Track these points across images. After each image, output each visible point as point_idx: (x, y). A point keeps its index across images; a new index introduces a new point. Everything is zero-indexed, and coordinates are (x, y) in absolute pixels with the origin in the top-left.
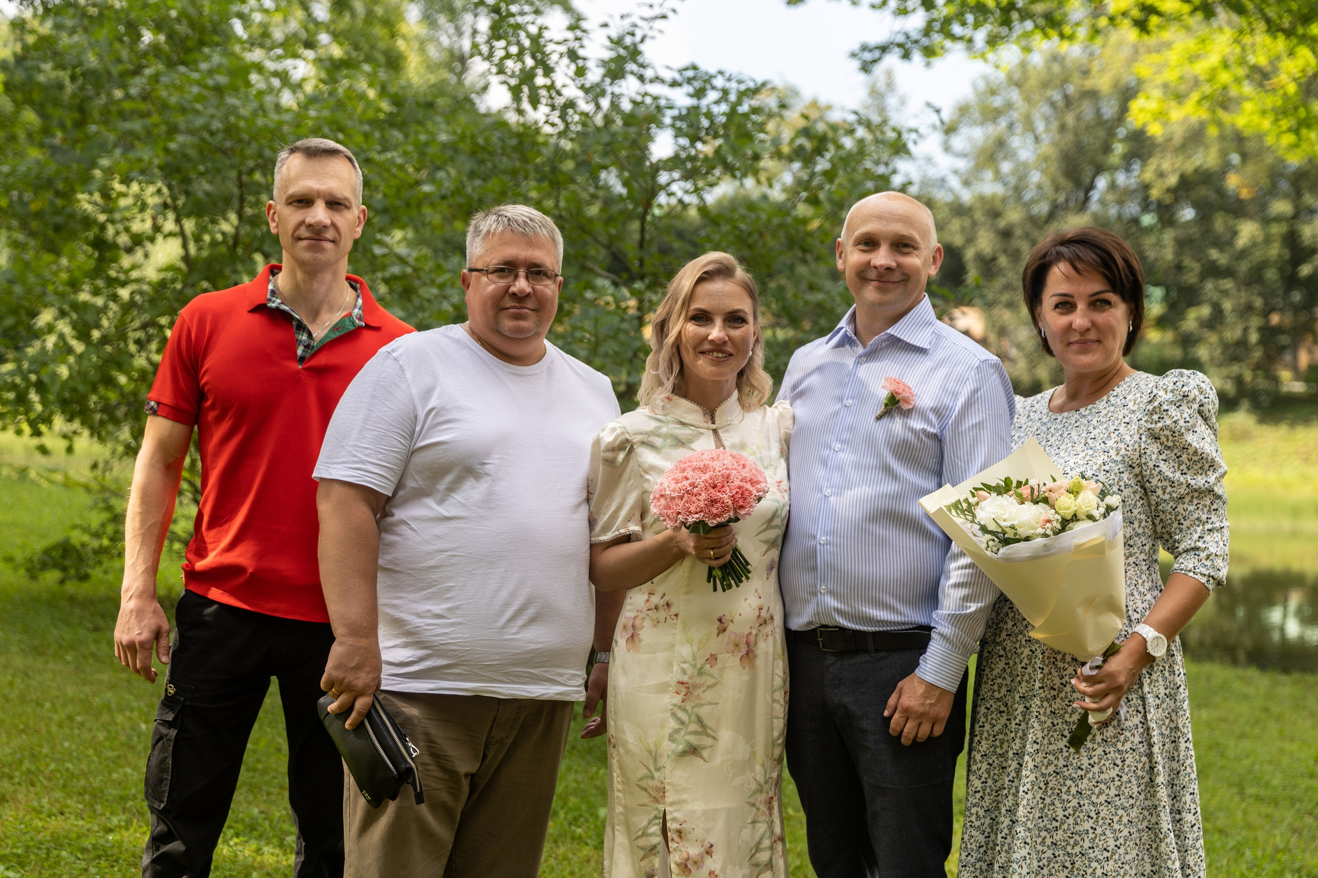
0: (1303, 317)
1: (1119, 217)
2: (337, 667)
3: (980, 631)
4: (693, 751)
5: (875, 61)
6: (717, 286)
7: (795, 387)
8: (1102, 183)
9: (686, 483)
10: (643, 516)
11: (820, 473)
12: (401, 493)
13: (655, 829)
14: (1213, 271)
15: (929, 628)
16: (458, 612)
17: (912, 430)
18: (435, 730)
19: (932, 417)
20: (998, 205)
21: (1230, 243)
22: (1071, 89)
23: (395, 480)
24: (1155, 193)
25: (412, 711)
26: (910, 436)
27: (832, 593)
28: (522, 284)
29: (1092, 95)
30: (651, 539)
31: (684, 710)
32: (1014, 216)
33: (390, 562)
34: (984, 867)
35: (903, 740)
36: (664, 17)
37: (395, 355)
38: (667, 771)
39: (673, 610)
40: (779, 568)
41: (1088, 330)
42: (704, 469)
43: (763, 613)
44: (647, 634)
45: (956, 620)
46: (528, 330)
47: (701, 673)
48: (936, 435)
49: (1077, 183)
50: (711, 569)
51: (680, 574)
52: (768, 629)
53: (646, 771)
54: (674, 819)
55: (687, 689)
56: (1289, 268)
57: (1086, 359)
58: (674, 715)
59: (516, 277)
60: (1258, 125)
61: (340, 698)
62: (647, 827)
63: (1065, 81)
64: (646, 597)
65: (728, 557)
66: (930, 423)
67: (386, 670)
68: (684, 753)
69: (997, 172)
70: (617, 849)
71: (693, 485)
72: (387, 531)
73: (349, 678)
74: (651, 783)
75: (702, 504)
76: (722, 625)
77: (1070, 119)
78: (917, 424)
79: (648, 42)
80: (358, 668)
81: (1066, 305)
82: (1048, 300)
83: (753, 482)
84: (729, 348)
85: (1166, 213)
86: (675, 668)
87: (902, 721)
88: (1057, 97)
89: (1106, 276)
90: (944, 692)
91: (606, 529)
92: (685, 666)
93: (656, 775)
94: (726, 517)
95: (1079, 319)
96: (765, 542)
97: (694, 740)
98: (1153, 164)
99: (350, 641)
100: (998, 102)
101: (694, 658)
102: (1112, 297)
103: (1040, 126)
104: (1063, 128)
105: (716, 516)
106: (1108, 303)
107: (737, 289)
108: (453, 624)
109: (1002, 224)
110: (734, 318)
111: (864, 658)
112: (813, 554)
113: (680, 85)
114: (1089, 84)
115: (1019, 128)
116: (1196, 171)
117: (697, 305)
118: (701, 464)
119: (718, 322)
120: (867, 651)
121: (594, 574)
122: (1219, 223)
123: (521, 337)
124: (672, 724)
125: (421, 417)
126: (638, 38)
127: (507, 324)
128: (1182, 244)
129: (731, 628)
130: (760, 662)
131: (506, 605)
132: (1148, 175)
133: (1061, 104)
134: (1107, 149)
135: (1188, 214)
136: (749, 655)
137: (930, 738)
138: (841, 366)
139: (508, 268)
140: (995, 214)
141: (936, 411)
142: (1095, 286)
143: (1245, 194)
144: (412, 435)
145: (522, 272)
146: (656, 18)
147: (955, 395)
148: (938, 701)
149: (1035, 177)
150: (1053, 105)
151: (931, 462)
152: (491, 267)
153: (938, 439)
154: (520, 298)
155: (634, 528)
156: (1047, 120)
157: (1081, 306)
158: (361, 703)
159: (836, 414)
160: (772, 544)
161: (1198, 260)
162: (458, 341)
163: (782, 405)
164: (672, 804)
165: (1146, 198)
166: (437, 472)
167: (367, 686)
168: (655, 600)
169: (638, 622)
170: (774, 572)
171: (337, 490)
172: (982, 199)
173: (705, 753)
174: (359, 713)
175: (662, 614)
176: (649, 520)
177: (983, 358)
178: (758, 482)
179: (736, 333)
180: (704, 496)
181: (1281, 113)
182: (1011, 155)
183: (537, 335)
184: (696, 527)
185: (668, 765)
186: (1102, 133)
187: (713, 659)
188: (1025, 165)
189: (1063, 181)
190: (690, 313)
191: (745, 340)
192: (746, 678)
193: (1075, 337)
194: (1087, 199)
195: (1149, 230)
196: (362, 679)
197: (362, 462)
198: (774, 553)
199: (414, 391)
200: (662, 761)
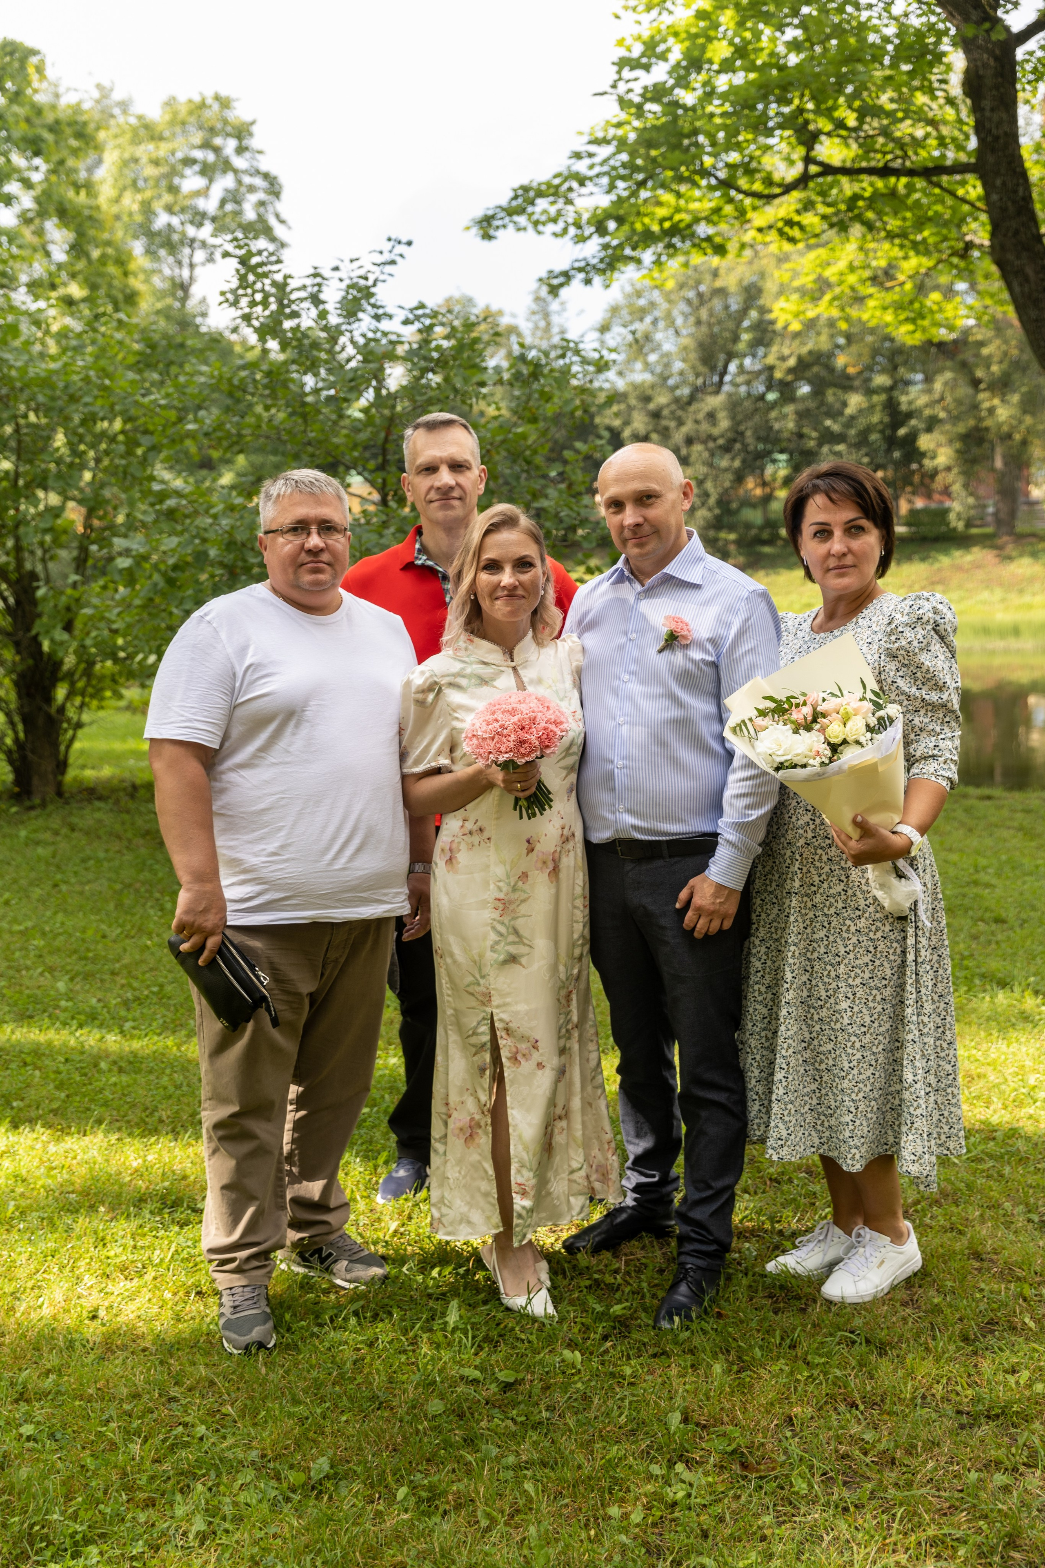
0: (903, 471)
1: (749, 394)
2: (187, 912)
3: (761, 835)
4: (513, 959)
5: (561, 285)
6: (506, 536)
7: (580, 622)
8: (732, 367)
9: (497, 725)
10: (452, 750)
11: (611, 701)
12: (227, 744)
13: (484, 1028)
14: (829, 437)
15: (716, 835)
16: (291, 849)
17: (693, 661)
18: (279, 959)
19: (709, 647)
20: (649, 392)
21: (841, 413)
22: (703, 288)
23: (220, 734)
24: (778, 375)
25: (256, 943)
26: (690, 666)
27: (630, 811)
28: (315, 540)
29: (721, 292)
30: (462, 771)
31: (503, 923)
32: (662, 399)
33: (223, 807)
34: (770, 1035)
35: (696, 934)
36: (393, 262)
37: (208, 618)
38: (491, 979)
39: (486, 834)
40: (579, 791)
41: (844, 555)
42: (513, 712)
43: (566, 831)
44: (462, 857)
45: (741, 827)
46: (325, 583)
47: (514, 889)
48: (713, 663)
49: (713, 369)
50: (517, 800)
51: (489, 801)
52: (570, 846)
53: (471, 979)
54: (501, 1020)
55: (505, 906)
56: (888, 432)
57: (845, 581)
58: (494, 928)
59: (309, 534)
60: (881, 318)
61: (192, 940)
62: (476, 1027)
63: (699, 282)
64: (460, 823)
65: (534, 789)
66: (707, 652)
67: (230, 907)
68: (505, 962)
69: (646, 364)
70: (451, 1046)
71: (502, 726)
72: (215, 780)
73: (200, 920)
74: (477, 989)
75: (511, 745)
76: (531, 845)
77: (704, 314)
78: (697, 655)
79: (379, 284)
80: (205, 911)
81: (824, 532)
82: (807, 529)
83: (557, 723)
84: (520, 592)
85: (786, 390)
86: (492, 886)
87: (695, 918)
88: (691, 294)
89: (858, 504)
90: (731, 891)
91: (417, 762)
92: (501, 884)
93: (482, 982)
94: (534, 755)
95: (837, 544)
96: (565, 768)
97: (513, 949)
98: (775, 349)
99: (197, 887)
100: (642, 302)
101: (508, 877)
102: (864, 523)
103: (679, 321)
104: (698, 323)
105: (524, 755)
106: (861, 529)
107: (523, 537)
108: (287, 860)
109: (652, 406)
110: (522, 564)
111: (659, 863)
112: (611, 776)
113: (412, 323)
114: (718, 284)
115: (661, 324)
116: (810, 352)
117: (487, 555)
118: (509, 707)
119: (508, 569)
120: (661, 857)
121: (407, 801)
122: (830, 395)
123: (320, 588)
124: (493, 937)
125: (240, 674)
126: (370, 282)
127: (307, 578)
128: (802, 415)
129: (538, 847)
130: (563, 875)
131: (334, 839)
132: (771, 360)
133: (696, 301)
134: (736, 339)
135: (805, 389)
136: (555, 871)
137: (721, 931)
138: (623, 601)
139: (301, 527)
140: (647, 399)
141: (712, 641)
142: (849, 514)
143: (851, 370)
144: (233, 692)
145: (314, 529)
146: (384, 264)
147: (729, 626)
148: (727, 899)
149: (678, 366)
150: (689, 302)
151: (710, 687)
152: (286, 527)
153: (715, 665)
154: (315, 553)
155: (444, 761)
156: (686, 316)
157: (838, 533)
158: (212, 942)
159: (621, 648)
160: (570, 769)
161: (815, 430)
162: (263, 600)
163: (570, 640)
164: (498, 1007)
165: (770, 378)
166: (259, 722)
167: (216, 926)
168: (469, 825)
169: (454, 846)
170: (574, 793)
171: (169, 750)
172: (635, 386)
173: (523, 961)
174: (211, 951)
175: (476, 839)
176: (458, 754)
177: (752, 588)
178: (561, 723)
179: (525, 577)
180: (513, 737)
181: (898, 307)
182: (657, 347)
183: (334, 586)
184: (505, 766)
185: (492, 973)
186: (731, 325)
187: (524, 876)
188: (668, 355)
189: (702, 369)
190: (482, 564)
191: (534, 583)
192: (553, 891)
193: (832, 563)
194: (721, 382)
195: (774, 405)
196: (210, 921)
197: (190, 720)
198: (573, 777)
199: (230, 650)
200: (487, 970)
